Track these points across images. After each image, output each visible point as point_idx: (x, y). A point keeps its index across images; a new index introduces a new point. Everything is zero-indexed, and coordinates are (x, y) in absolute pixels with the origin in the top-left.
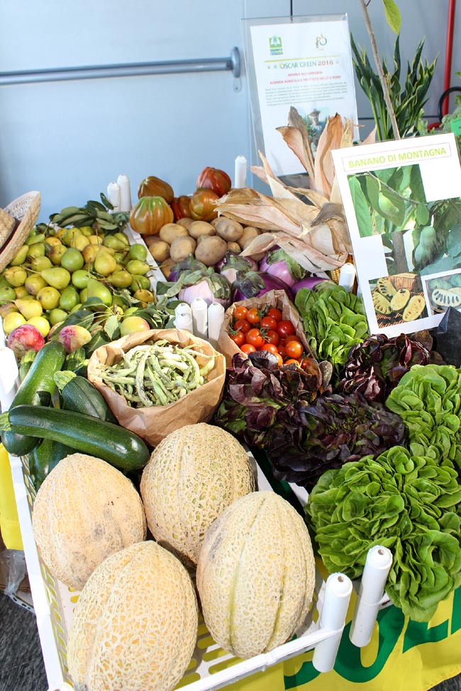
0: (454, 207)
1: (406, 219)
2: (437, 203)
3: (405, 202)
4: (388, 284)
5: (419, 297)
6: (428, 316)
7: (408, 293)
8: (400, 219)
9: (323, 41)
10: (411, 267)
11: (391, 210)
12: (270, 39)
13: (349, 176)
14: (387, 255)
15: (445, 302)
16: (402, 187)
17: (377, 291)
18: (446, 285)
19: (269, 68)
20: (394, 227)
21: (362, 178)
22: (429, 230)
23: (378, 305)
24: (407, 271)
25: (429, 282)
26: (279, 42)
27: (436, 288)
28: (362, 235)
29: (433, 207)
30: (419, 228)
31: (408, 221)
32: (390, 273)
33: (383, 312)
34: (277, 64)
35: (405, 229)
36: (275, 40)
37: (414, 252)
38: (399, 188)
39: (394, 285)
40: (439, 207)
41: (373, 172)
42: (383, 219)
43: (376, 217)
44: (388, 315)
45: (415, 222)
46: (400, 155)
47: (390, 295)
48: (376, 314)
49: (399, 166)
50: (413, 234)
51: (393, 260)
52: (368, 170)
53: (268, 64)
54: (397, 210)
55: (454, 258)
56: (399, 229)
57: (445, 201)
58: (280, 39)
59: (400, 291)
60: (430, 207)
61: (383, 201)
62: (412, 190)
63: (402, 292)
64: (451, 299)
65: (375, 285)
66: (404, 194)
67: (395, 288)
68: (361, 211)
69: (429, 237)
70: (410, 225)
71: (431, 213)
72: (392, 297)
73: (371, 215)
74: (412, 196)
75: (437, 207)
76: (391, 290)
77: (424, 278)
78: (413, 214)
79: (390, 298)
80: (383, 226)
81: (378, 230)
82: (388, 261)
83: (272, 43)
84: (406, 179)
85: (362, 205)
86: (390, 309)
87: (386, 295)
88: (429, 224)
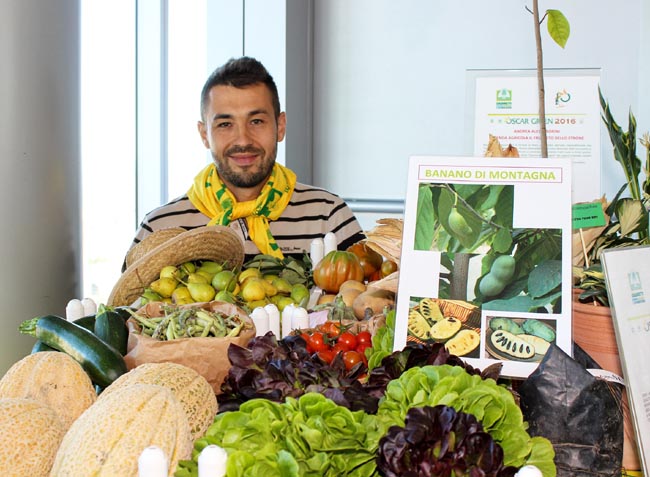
0: (550, 240)
1: (478, 242)
2: (526, 231)
3: (484, 223)
4: (434, 308)
5: (473, 332)
6: (478, 357)
7: (458, 324)
8: (471, 239)
9: (565, 98)
10: (471, 296)
11: (463, 229)
12: (498, 92)
13: (421, 185)
14: (442, 275)
15: (508, 348)
16: (484, 207)
17: (418, 310)
18: (515, 329)
19: (492, 121)
20: (460, 248)
21: (436, 189)
22: (508, 260)
23: (413, 325)
24: (464, 298)
25: (492, 319)
26: (508, 95)
27: (500, 328)
28: (417, 247)
29: (521, 234)
30: (493, 256)
31: (481, 244)
32: (440, 296)
33: (418, 335)
34: (503, 118)
35: (475, 252)
36: (504, 92)
37: (479, 280)
38: (479, 207)
39: (441, 310)
40: (528, 237)
41: (451, 185)
42: (449, 237)
43: (440, 233)
44: (423, 341)
45: (490, 248)
46: (491, 173)
47: (433, 319)
48: (408, 334)
49: (487, 184)
50: (483, 261)
51: (448, 282)
52: (446, 182)
53: (491, 117)
54: (470, 230)
55: (535, 298)
56: (466, 251)
57: (539, 231)
58: (510, 92)
59: (448, 318)
60: (515, 234)
61: (455, 217)
62: (496, 212)
63: (451, 320)
64: (518, 347)
65: (417, 304)
66: (485, 214)
67: (443, 314)
68: (423, 222)
69: (505, 267)
70: (484, 250)
71: (515, 241)
72: (435, 322)
73: (435, 229)
74: (494, 219)
75: (525, 236)
76: (435, 314)
77: (485, 314)
78: (490, 239)
79: (432, 323)
80: (447, 244)
81: (439, 246)
82: (442, 283)
83: (500, 95)
84: (493, 198)
85: (428, 216)
86: (428, 334)
87: (427, 317)
88: (509, 253)
